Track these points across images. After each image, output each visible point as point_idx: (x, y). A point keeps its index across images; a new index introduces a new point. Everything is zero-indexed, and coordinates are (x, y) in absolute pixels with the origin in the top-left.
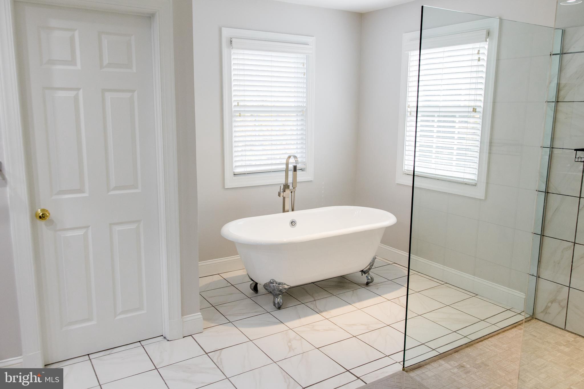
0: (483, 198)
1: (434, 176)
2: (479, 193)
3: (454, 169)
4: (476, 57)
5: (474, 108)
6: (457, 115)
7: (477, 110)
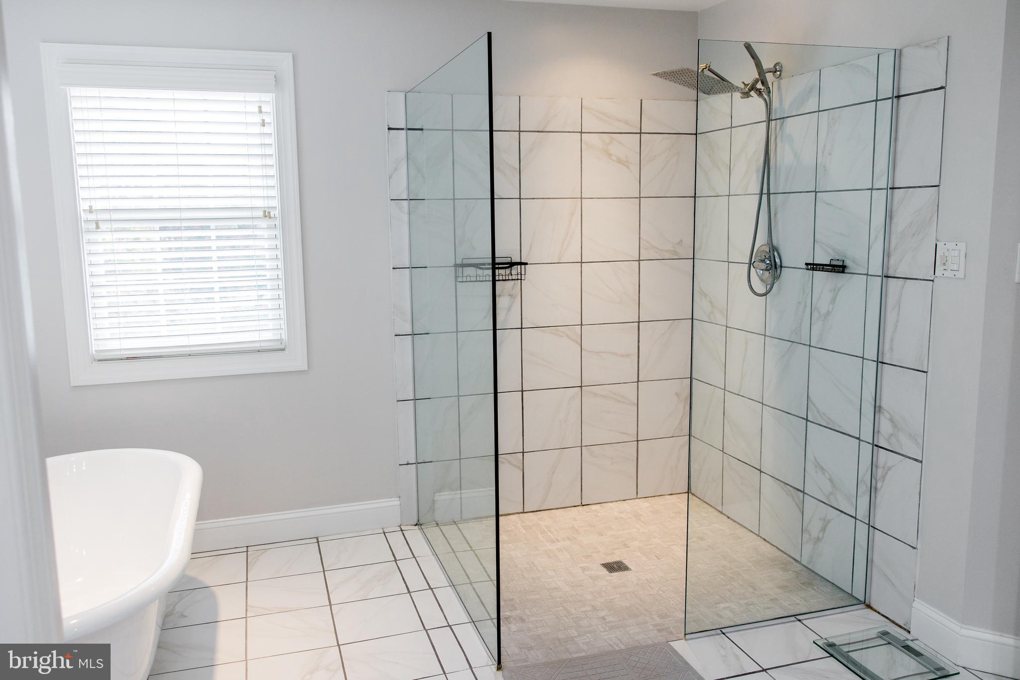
0: (305, 368)
1: (188, 349)
2: (296, 360)
3: (219, 328)
4: (258, 119)
5: (265, 212)
6: (213, 225)
7: (272, 215)
